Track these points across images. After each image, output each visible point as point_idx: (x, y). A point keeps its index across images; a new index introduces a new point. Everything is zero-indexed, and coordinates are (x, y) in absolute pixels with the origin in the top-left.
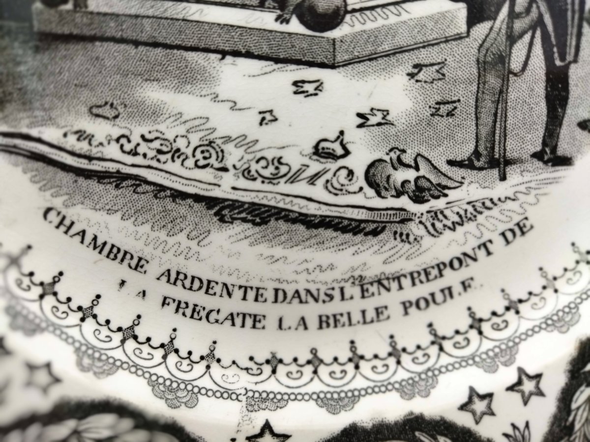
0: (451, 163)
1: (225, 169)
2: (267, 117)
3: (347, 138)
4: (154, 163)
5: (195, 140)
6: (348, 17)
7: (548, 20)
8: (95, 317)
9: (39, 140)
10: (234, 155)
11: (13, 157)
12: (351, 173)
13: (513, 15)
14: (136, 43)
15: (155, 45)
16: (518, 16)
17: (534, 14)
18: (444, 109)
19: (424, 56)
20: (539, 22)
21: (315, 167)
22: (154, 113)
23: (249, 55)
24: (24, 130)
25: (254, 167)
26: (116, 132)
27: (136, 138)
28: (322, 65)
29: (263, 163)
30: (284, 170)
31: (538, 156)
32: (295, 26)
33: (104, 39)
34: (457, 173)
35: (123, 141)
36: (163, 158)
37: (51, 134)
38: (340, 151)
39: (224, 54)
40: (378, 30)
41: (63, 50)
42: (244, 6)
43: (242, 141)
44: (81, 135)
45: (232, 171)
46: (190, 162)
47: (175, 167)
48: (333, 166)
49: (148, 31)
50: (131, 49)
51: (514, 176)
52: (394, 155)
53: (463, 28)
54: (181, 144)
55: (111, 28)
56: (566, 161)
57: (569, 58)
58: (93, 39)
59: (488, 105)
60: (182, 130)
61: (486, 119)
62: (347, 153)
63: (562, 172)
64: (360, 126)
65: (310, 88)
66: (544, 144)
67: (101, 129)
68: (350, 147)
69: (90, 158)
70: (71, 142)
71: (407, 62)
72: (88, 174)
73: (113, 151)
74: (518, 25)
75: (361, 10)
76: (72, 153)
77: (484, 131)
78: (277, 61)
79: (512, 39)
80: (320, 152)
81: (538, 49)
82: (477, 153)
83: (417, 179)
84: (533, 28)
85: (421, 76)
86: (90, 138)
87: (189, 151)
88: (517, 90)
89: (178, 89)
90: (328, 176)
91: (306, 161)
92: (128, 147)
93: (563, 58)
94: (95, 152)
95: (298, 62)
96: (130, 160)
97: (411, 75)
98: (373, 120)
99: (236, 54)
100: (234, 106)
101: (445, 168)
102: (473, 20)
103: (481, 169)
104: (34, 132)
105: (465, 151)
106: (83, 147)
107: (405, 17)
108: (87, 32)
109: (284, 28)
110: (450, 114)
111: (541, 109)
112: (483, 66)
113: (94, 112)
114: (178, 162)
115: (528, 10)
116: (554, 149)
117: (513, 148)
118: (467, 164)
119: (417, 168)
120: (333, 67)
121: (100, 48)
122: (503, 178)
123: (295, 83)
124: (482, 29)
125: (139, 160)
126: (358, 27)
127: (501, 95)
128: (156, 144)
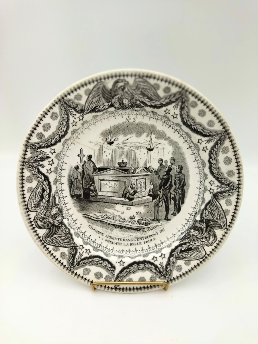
0: (151, 220)
1: (116, 220)
2: (123, 213)
3: (134, 216)
4: (106, 219)
5: (112, 216)
6: (135, 199)
7: (165, 199)
8: (95, 242)
9: (89, 216)
10: (117, 218)
11: (85, 218)
12: (135, 221)
13: (159, 198)
14: (104, 202)
15: (107, 203)
16: (160, 198)
17: (163, 198)
18: (149, 212)
19: (146, 204)
20: (164, 199)
21: (130, 220)
22: (106, 212)
23: (120, 204)
24: (87, 214)
25: (120, 220)
26: (101, 215)
27: (103, 216)
28: (131, 205)
29: (122, 219)
30: (125, 220)
31: (165, 219)
32: (127, 200)
33: (100, 202)
34: (151, 221)
35: (101, 216)
36: (107, 218)
37: (91, 215)
38: (133, 218)
39: (117, 204)
40: (139, 201)
41: (93, 203)
42: (120, 197)
43: (119, 216)
44: (95, 215)
45: (117, 220)
46: (111, 219)
47: (109, 220)
48: (132, 220)
49: (106, 201)
50: (103, 203)
51: (161, 222)
52: (142, 219)
53: (152, 200)
54: (110, 216)
55: (101, 200)
56: (170, 220)
57: (169, 204)
58: (98, 202)
59: (156, 211)
60: (110, 214)
61: (156, 213)
62: (135, 218)
63: (169, 221)
64: (137, 214)
65: (129, 209)
66: (166, 217)
67: (98, 214)
68: (135, 217)
69: (96, 218)
70: (94, 216)
71: (143, 205)
72: (96, 221)
73: (100, 217)
74: (160, 200)
75: (137, 198)
76: (94, 218)
77: (156, 215)
78: (124, 205)
79: (159, 202)
80: (130, 218)
81: (164, 203)
82: (155, 219)
83: (145, 222)
84: (163, 200)
85: (145, 207)
86: (97, 215)
87: (111, 218)
88: (160, 209)
89: (110, 209)
90: (132, 221)
91: (128, 219)
92: (102, 217)
93: (168, 204)
94: (97, 217)
95: (127, 205)
96: (102, 219)
97: (144, 207)
98: (138, 213)
99: (118, 204)
100: (118, 211)
101: (150, 221)
102: (153, 199)
103: (155, 221)
104: (88, 214)
105: (153, 218)
106: (96, 217)
107: (143, 199)
108: (97, 201)
109: (125, 200)
110: (150, 213)
111: (165, 212)
112: (155, 206)
113: (98, 212)
114: (109, 219)
115: (162, 197)
116: (167, 218)
117: (160, 218)
118: (153, 220)
119: (145, 221)
120: (132, 206)
121: (99, 203)
122: (159, 222)
123: (127, 208)
124: (154, 201)
125: (103, 219)
126: (136, 200)
127: (158, 210)
128: (106, 216)
